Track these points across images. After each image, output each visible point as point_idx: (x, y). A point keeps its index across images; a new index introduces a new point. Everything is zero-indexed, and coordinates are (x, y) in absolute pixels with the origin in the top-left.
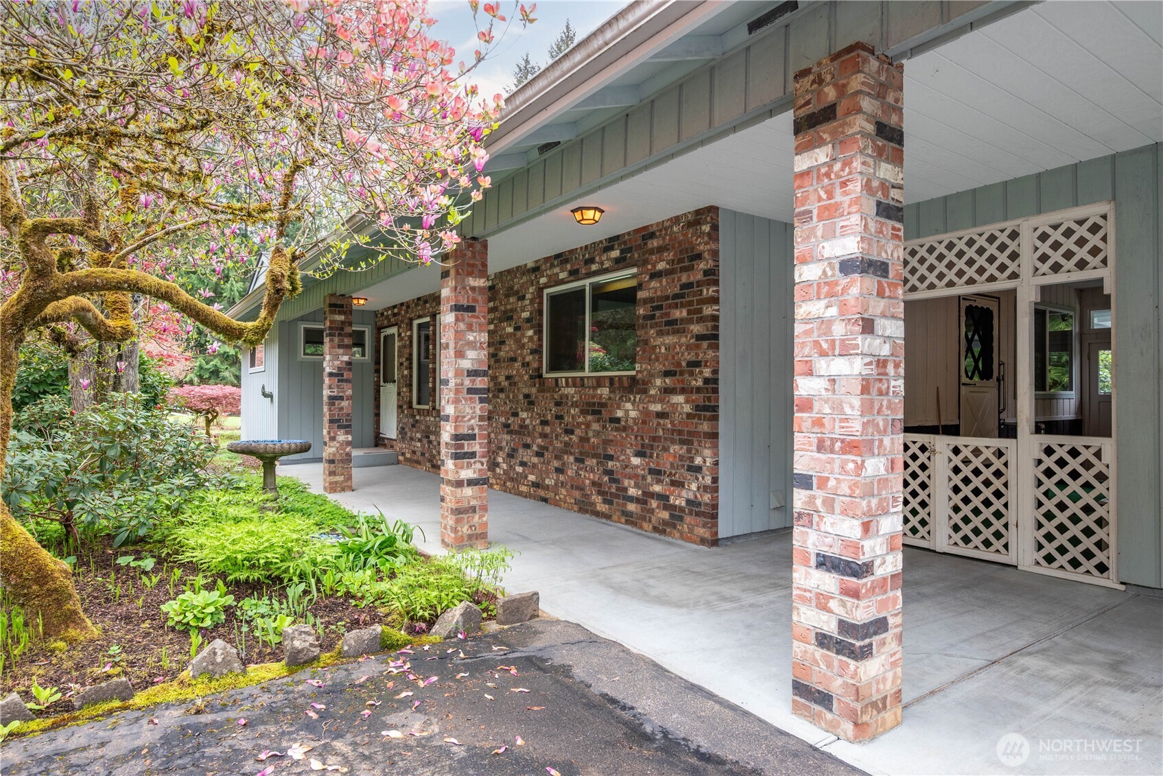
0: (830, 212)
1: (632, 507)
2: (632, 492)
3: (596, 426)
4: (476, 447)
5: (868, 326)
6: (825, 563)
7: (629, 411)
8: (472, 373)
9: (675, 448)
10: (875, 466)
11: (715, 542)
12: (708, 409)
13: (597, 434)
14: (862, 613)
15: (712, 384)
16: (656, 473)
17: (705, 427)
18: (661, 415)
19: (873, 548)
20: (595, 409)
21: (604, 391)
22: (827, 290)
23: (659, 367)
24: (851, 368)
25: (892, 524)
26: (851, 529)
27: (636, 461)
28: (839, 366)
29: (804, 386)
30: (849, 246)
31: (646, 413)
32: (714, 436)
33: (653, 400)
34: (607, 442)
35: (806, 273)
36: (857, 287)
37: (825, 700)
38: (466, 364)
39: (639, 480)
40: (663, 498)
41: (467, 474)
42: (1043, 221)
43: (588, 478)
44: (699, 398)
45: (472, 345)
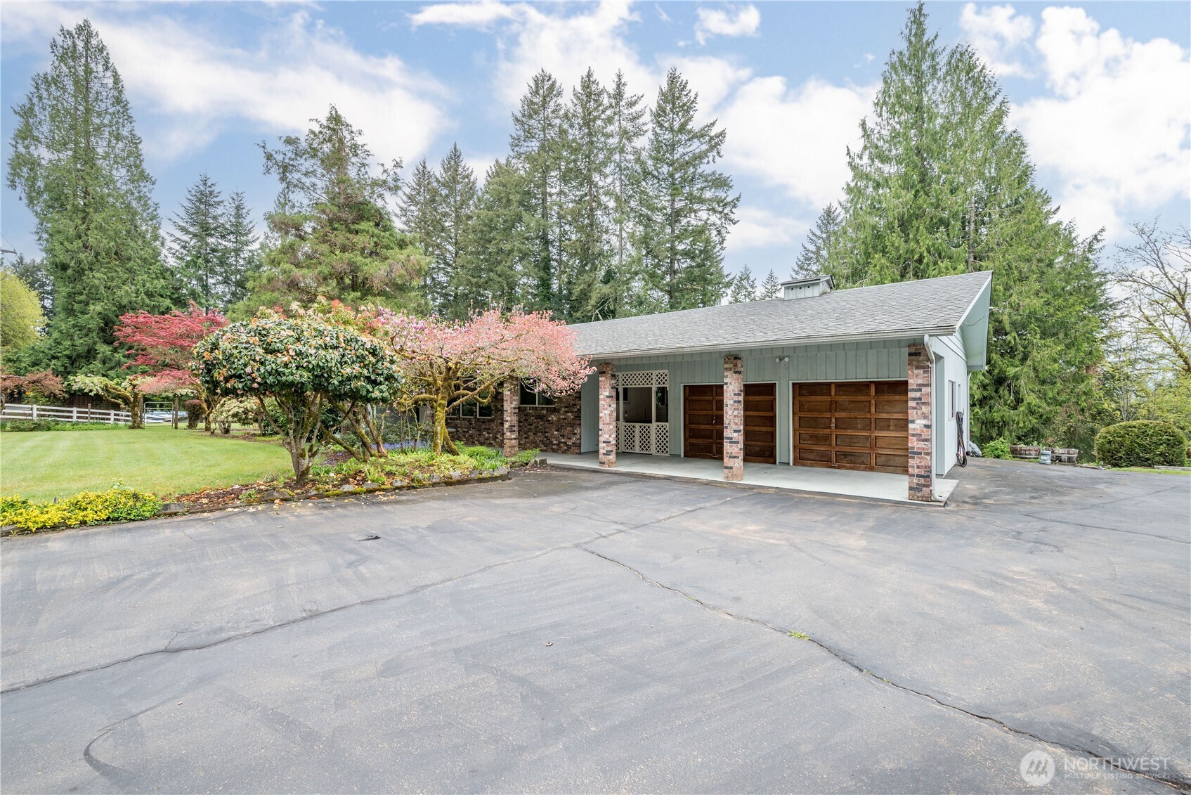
0: (605, 388)
1: (554, 447)
2: (554, 442)
3: (541, 423)
4: (516, 429)
5: (610, 406)
6: (604, 442)
7: (553, 418)
8: (514, 408)
9: (568, 428)
10: (611, 427)
11: (580, 453)
12: (578, 417)
13: (541, 425)
14: (609, 449)
15: (579, 410)
16: (563, 436)
17: (578, 422)
18: (564, 419)
19: (611, 439)
20: (541, 417)
21: (545, 412)
22: (604, 400)
23: (563, 405)
24: (607, 412)
25: (614, 436)
26: (608, 436)
27: (556, 433)
28: (606, 412)
29: (601, 415)
30: (607, 394)
31: (559, 419)
32: (580, 424)
33: (561, 414)
34: (545, 428)
35: (601, 397)
36: (608, 400)
37: (604, 463)
38: (513, 406)
39: (557, 438)
40: (565, 443)
41: (513, 436)
42: (657, 372)
43: (538, 439)
44: (576, 414)
45: (514, 400)
